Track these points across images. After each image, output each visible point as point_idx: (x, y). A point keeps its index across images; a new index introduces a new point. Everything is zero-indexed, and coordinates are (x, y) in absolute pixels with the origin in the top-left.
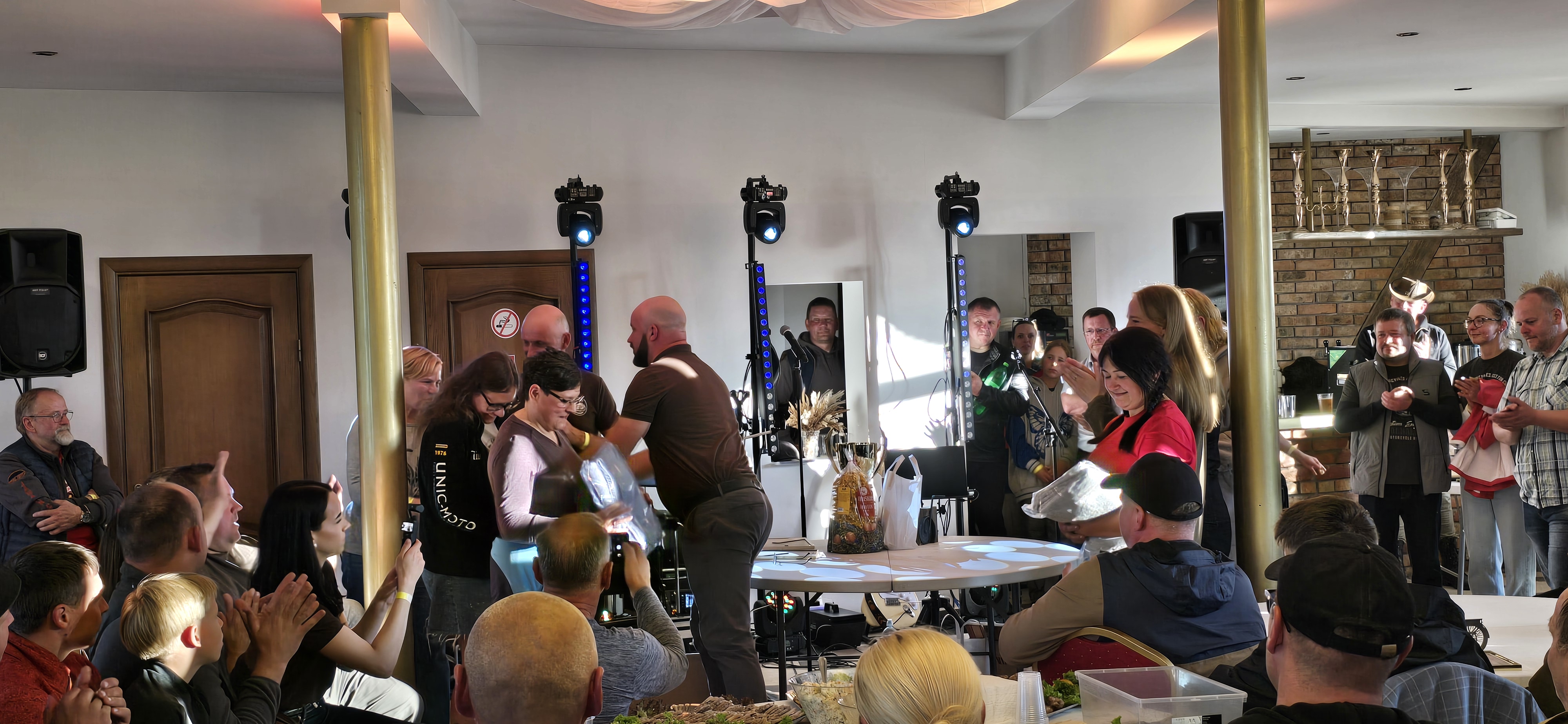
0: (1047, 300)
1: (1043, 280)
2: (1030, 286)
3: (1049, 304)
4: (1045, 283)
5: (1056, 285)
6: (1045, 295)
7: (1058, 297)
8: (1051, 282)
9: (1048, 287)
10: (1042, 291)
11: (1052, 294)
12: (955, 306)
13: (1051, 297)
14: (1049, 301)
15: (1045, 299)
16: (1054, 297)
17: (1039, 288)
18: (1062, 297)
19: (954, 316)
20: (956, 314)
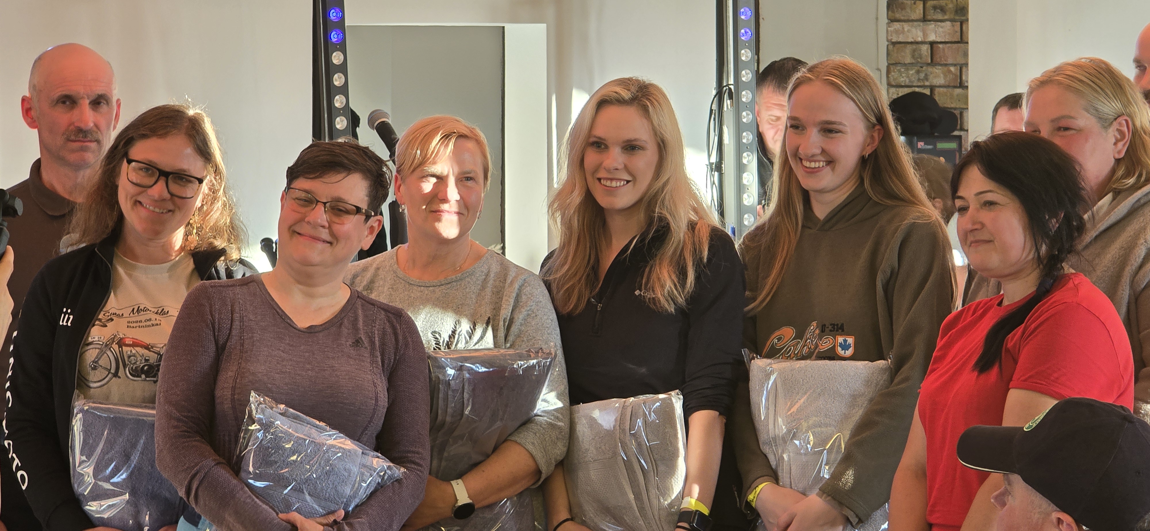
0: (922, 75)
1: (915, 33)
2: (891, 47)
3: (927, 83)
4: (920, 39)
5: (941, 46)
6: (918, 64)
7: (946, 69)
8: (932, 38)
9: (925, 49)
10: (913, 57)
11: (933, 63)
12: (731, 81)
13: (930, 69)
14: (926, 78)
15: (918, 72)
16: (937, 70)
17: (909, 48)
18: (952, 69)
19: (727, 102)
20: (731, 97)
